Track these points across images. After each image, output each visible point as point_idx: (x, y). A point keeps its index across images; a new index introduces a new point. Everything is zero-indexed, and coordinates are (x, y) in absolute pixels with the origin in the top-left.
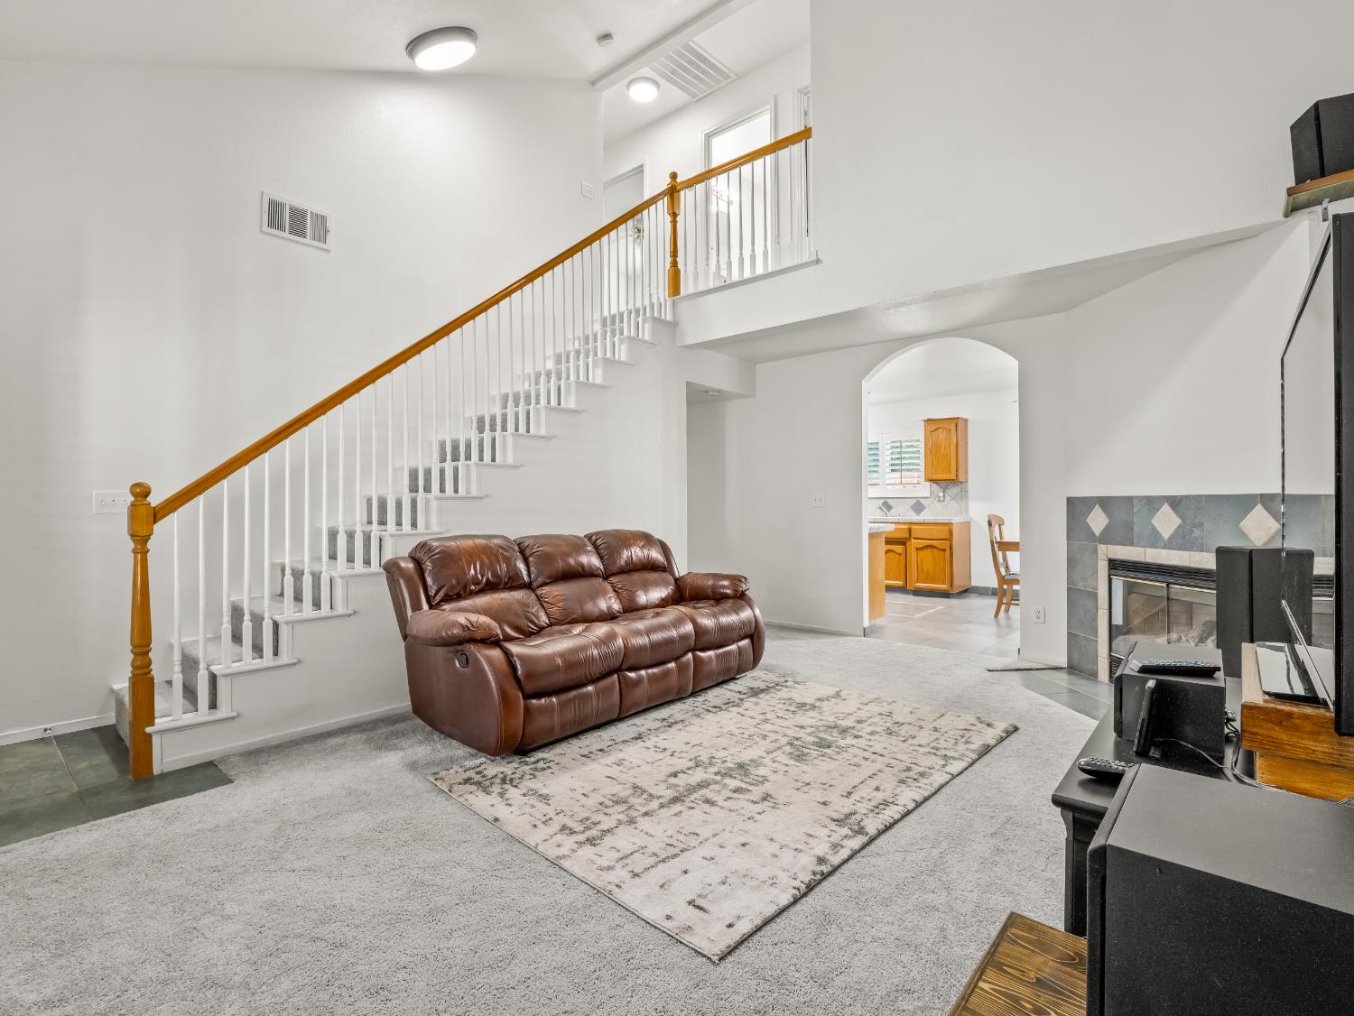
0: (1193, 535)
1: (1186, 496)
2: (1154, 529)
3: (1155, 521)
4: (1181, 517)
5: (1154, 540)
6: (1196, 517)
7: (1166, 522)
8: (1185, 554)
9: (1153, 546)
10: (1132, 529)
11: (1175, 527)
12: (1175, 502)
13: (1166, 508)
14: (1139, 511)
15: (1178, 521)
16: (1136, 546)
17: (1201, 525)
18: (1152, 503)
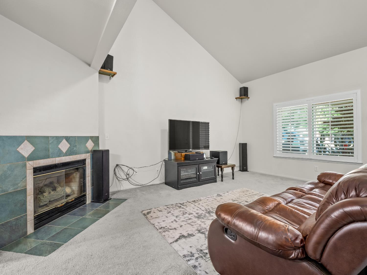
0: (74, 150)
1: (71, 136)
2: (60, 149)
3: (60, 146)
4: (70, 144)
5: (60, 154)
6: (74, 144)
7: (64, 146)
8: (71, 157)
9: (59, 156)
10: (49, 151)
11: (68, 147)
12: (68, 139)
13: (64, 141)
14: (52, 142)
15: (69, 145)
16: (51, 158)
17: (76, 146)
18: (59, 139)
